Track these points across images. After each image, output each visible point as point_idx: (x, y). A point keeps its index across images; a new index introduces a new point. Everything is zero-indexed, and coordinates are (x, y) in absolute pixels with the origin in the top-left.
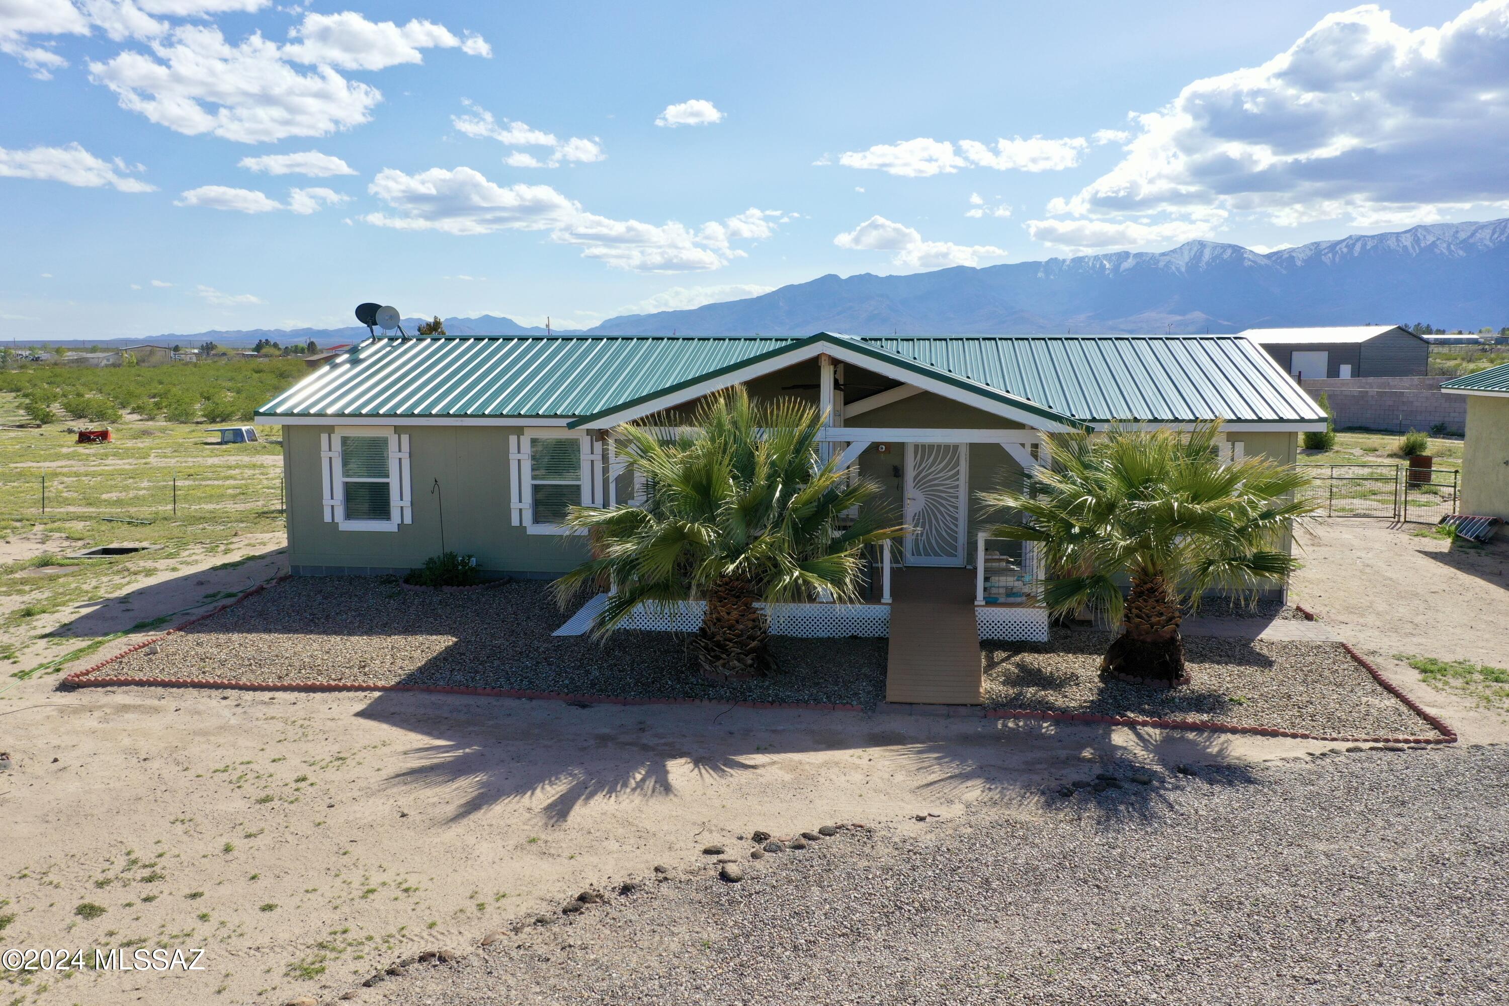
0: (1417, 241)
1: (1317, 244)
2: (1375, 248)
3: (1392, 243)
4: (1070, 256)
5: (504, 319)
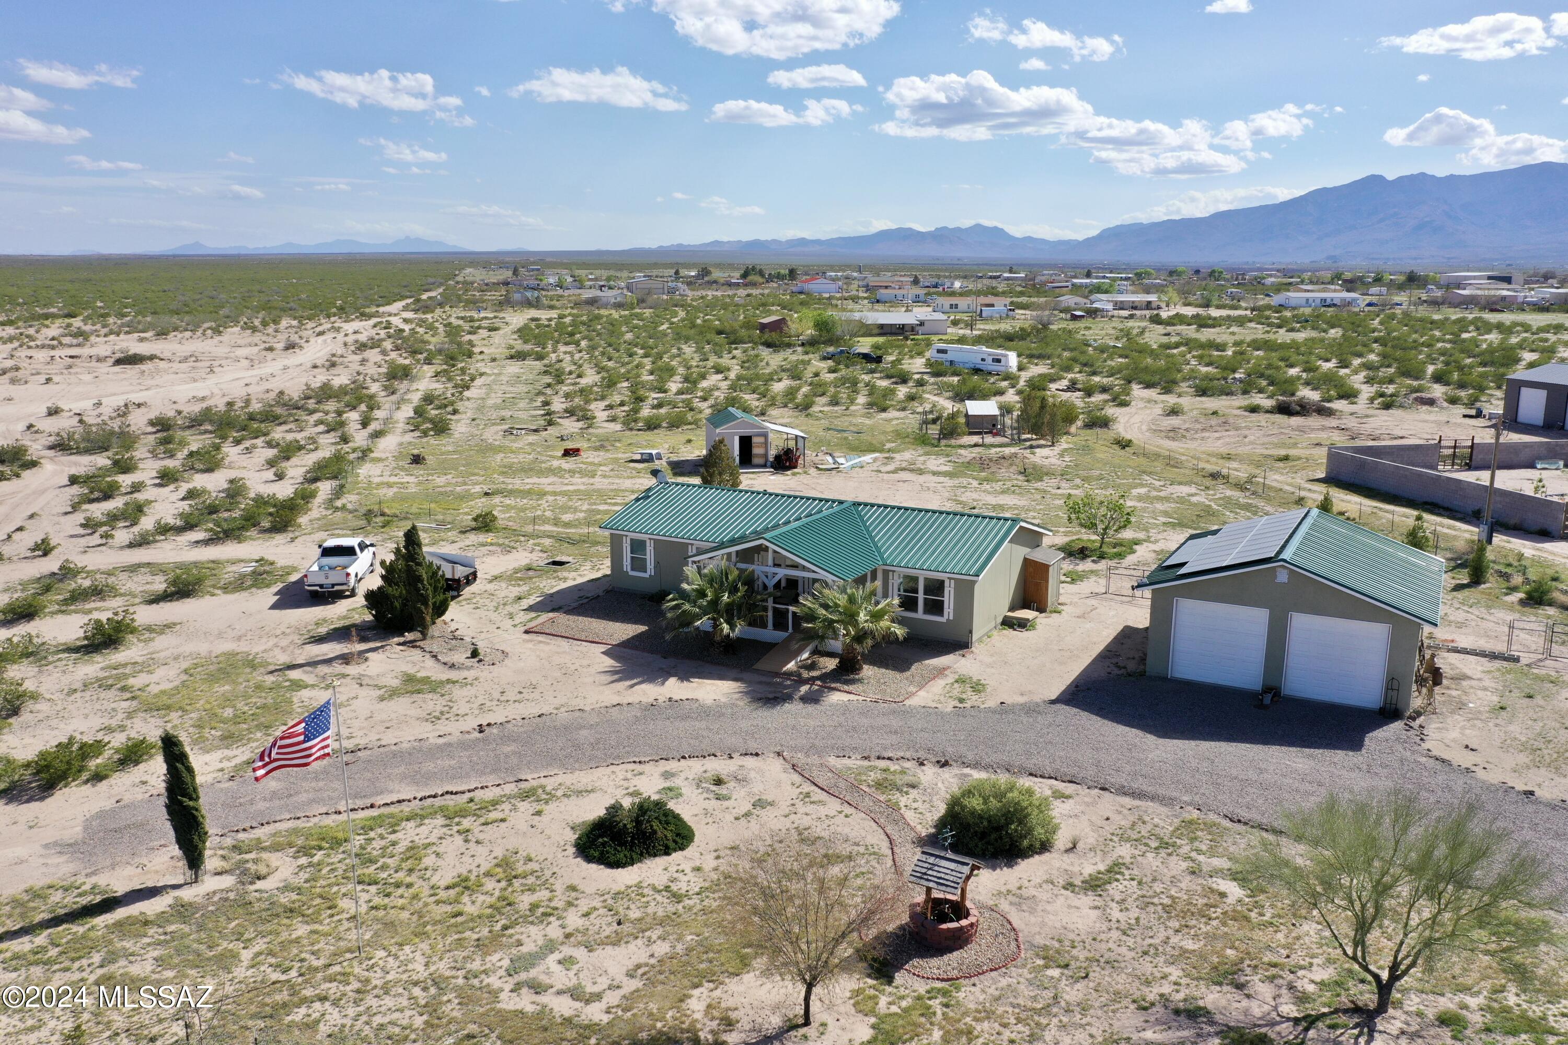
5: (996, 228)
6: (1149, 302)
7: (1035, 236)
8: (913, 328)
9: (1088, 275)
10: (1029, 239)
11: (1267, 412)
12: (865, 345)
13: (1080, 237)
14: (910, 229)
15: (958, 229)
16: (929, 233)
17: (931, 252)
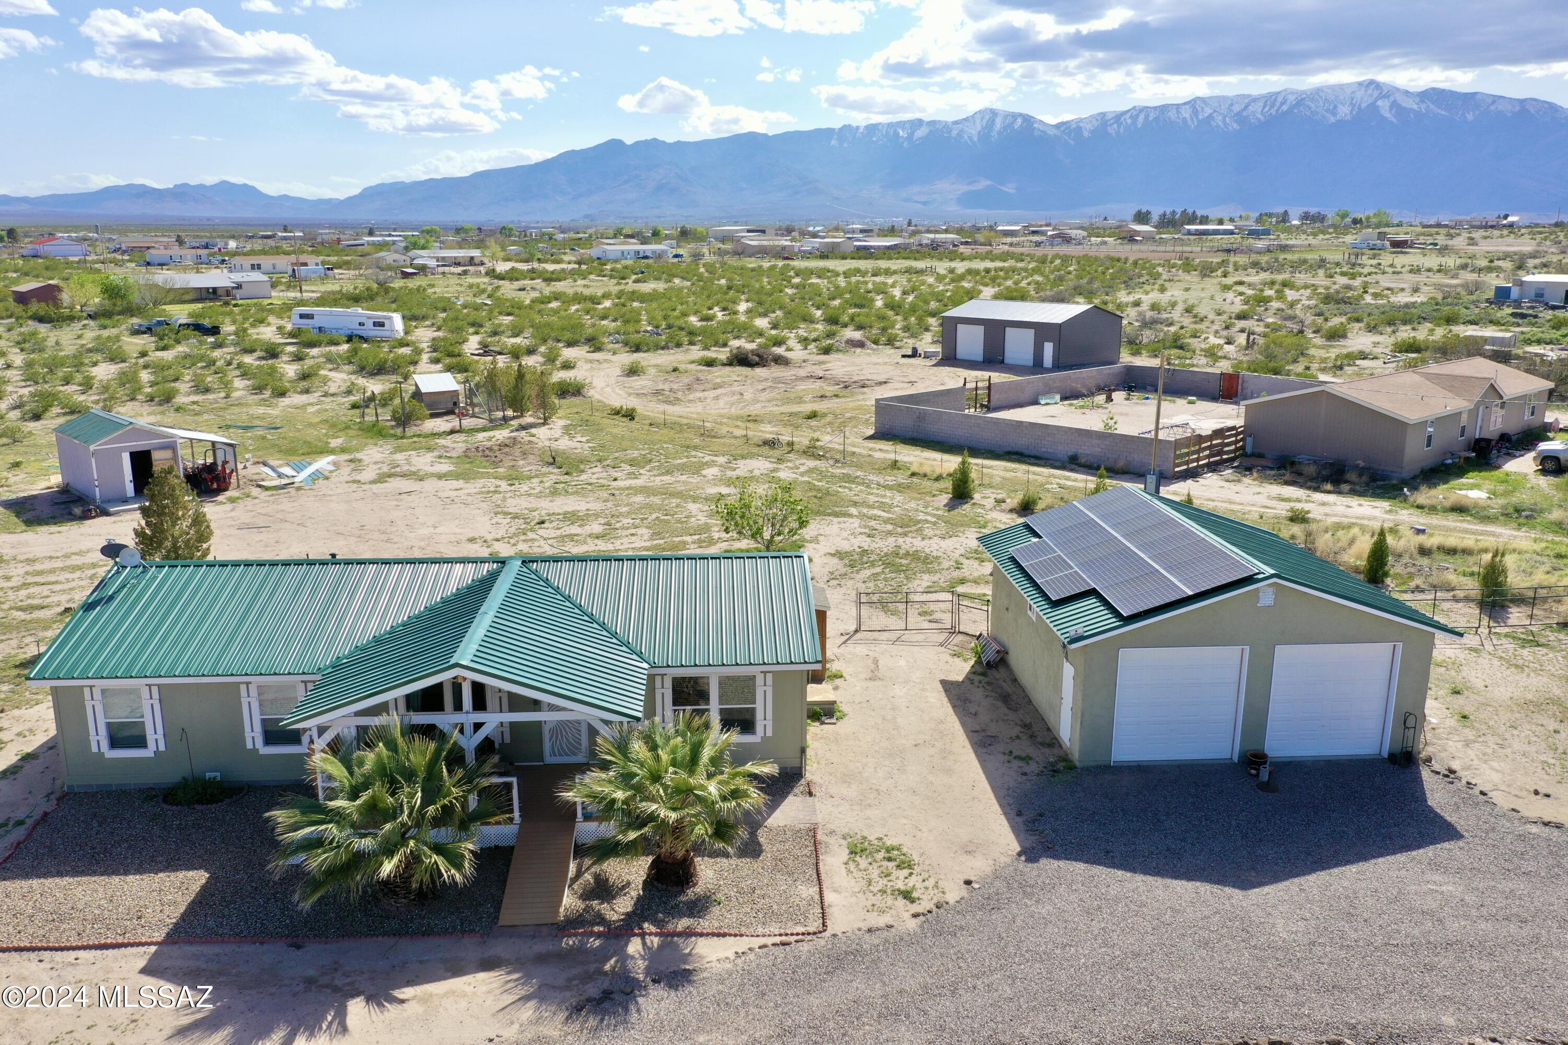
0: (1195, 113)
1: (1103, 114)
2: (1156, 119)
3: (1172, 114)
4: (864, 124)
5: (245, 185)
6: (472, 258)
7: (291, 194)
8: (228, 292)
9: (371, 233)
10: (286, 197)
11: (724, 365)
12: (180, 313)
13: (341, 195)
14: (143, 186)
15: (202, 186)
16: (167, 190)
17: (173, 210)
